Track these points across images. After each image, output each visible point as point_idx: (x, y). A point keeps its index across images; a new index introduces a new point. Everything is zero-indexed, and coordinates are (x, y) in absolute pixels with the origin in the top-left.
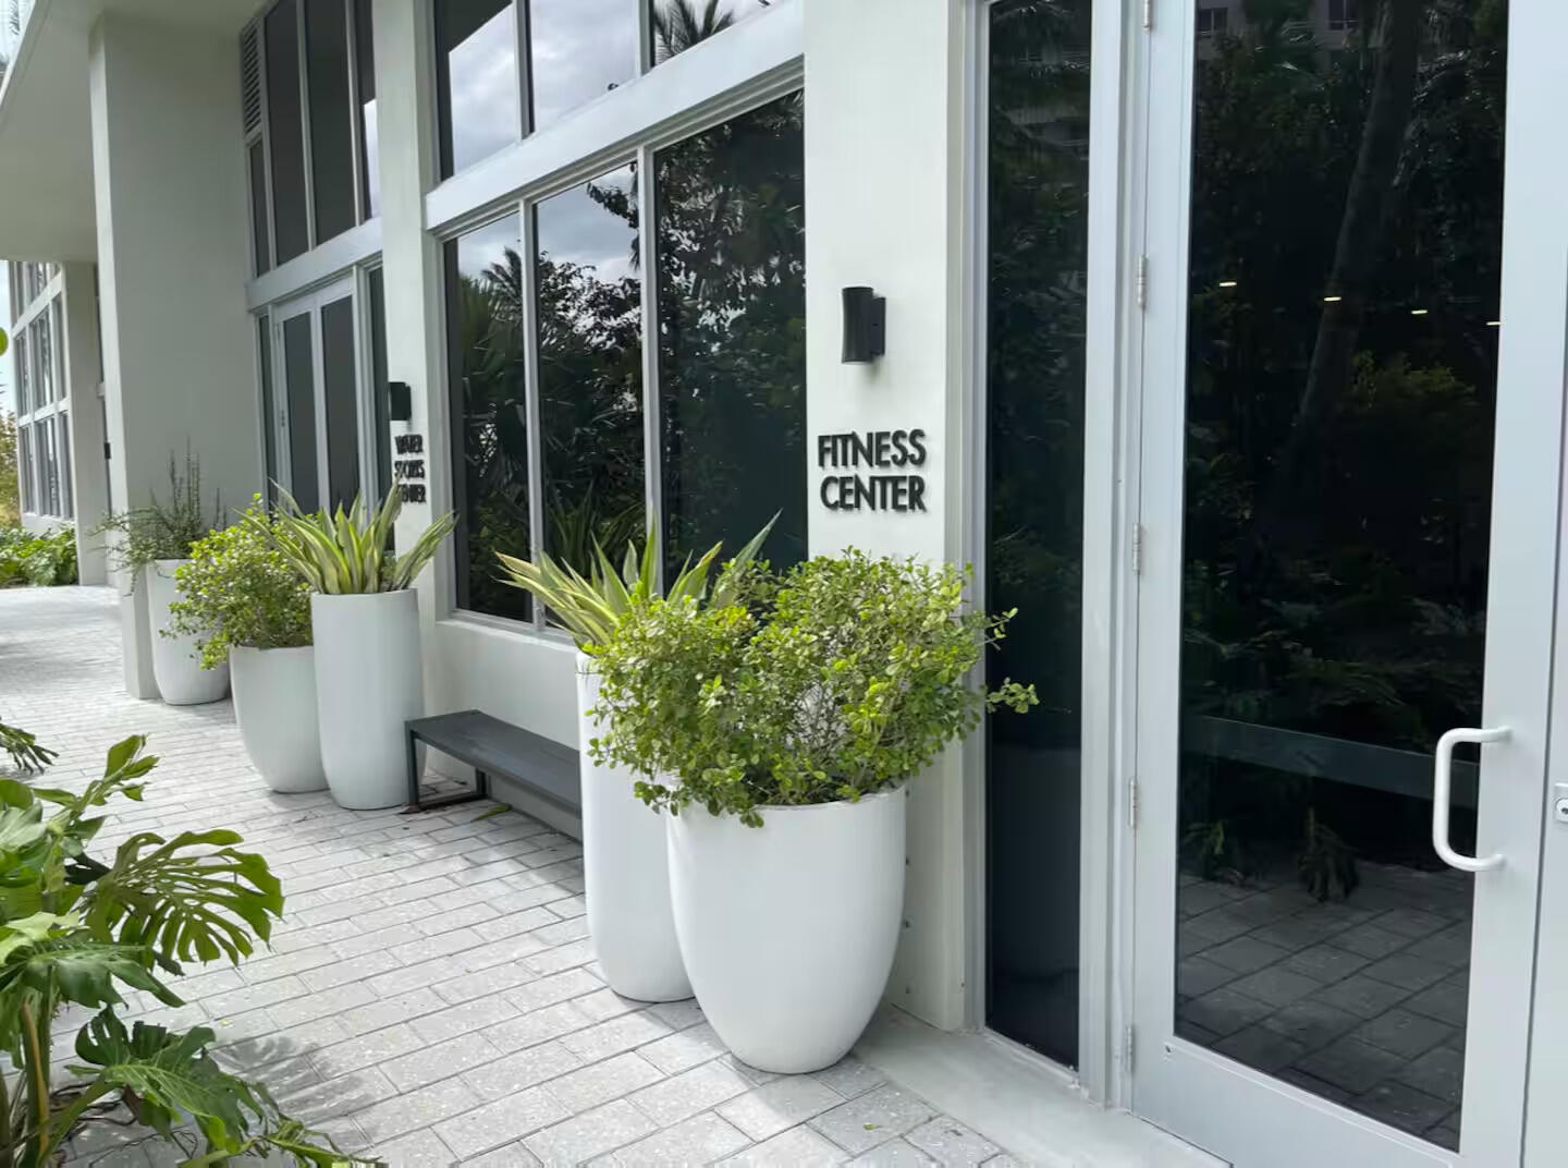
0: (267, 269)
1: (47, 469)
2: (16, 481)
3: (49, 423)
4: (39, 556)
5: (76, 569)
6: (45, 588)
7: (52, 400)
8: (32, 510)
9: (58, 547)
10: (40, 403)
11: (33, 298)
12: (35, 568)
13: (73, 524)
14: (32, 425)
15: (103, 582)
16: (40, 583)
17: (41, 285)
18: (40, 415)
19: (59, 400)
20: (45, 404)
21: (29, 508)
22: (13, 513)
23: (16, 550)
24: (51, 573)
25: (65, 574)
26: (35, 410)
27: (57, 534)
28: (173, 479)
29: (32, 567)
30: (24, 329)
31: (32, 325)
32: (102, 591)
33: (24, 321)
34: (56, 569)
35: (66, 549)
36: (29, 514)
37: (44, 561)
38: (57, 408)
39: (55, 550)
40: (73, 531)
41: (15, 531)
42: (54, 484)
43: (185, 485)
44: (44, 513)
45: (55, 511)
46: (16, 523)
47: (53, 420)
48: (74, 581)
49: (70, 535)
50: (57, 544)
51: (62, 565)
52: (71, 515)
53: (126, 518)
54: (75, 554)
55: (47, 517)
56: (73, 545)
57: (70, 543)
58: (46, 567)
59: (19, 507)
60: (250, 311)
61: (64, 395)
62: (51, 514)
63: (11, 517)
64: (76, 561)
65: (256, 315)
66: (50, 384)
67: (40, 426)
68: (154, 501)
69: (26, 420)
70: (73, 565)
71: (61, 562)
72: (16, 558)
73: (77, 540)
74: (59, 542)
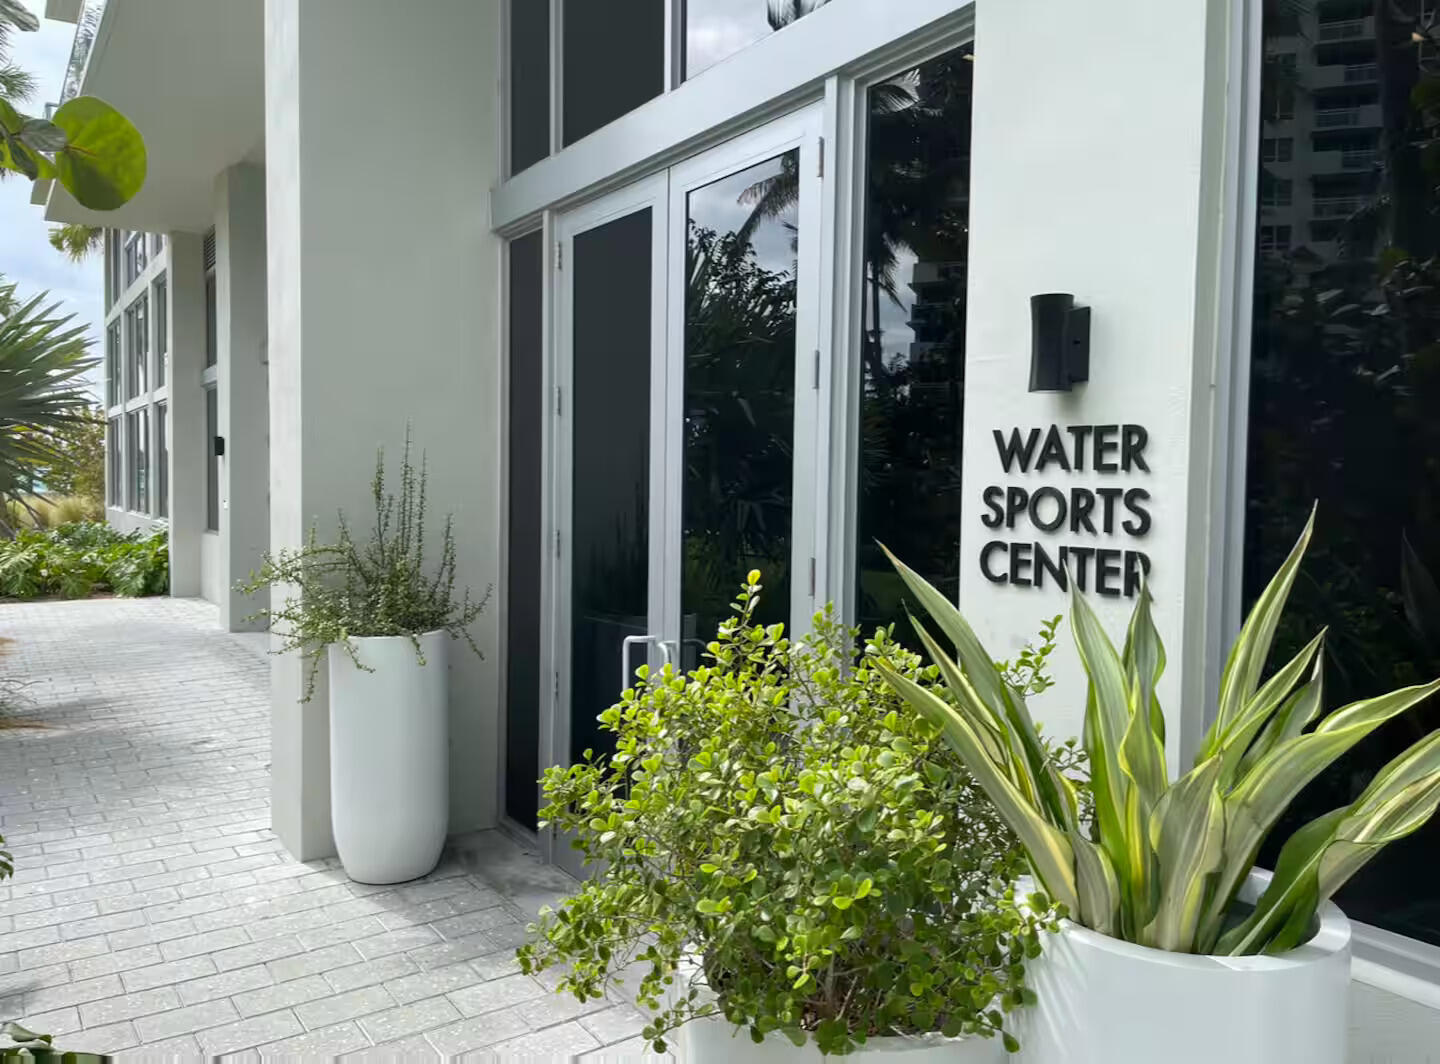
0: (544, 153)
1: (137, 460)
2: (102, 473)
3: (142, 415)
4: (126, 561)
5: (168, 577)
6: (132, 600)
7: (146, 390)
8: (118, 505)
9: (148, 552)
10: (132, 393)
11: (129, 283)
12: (122, 576)
13: (167, 524)
14: (123, 416)
15: (196, 592)
16: (127, 594)
17: (139, 268)
18: (132, 405)
19: (154, 390)
20: (138, 394)
21: (116, 499)
22: (97, 505)
23: (101, 553)
24: (140, 582)
25: (155, 584)
26: (126, 401)
27: (148, 537)
28: (379, 496)
29: (117, 575)
30: (119, 317)
31: (129, 312)
32: (195, 605)
33: (118, 309)
34: (145, 578)
35: (157, 555)
36: (114, 508)
37: (132, 568)
38: (152, 397)
39: (145, 556)
40: (166, 534)
41: (98, 525)
42: (143, 477)
43: (395, 508)
44: (131, 507)
45: (143, 508)
46: (100, 517)
47: (146, 412)
48: (164, 592)
49: (163, 538)
50: (147, 548)
51: (152, 574)
52: (162, 512)
53: (299, 563)
54: (167, 561)
55: (133, 513)
56: (166, 551)
57: (162, 548)
58: (134, 575)
59: (104, 499)
60: (498, 231)
61: (160, 383)
62: (139, 510)
63: (96, 508)
64: (168, 569)
65: (506, 238)
66: (145, 375)
67: (132, 418)
68: (345, 535)
69: (116, 411)
70: (164, 573)
71: (152, 569)
72: (100, 563)
73: (170, 544)
74: (150, 546)
